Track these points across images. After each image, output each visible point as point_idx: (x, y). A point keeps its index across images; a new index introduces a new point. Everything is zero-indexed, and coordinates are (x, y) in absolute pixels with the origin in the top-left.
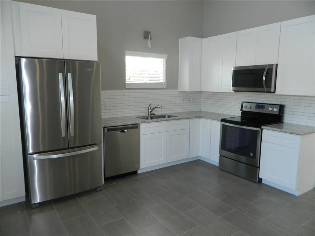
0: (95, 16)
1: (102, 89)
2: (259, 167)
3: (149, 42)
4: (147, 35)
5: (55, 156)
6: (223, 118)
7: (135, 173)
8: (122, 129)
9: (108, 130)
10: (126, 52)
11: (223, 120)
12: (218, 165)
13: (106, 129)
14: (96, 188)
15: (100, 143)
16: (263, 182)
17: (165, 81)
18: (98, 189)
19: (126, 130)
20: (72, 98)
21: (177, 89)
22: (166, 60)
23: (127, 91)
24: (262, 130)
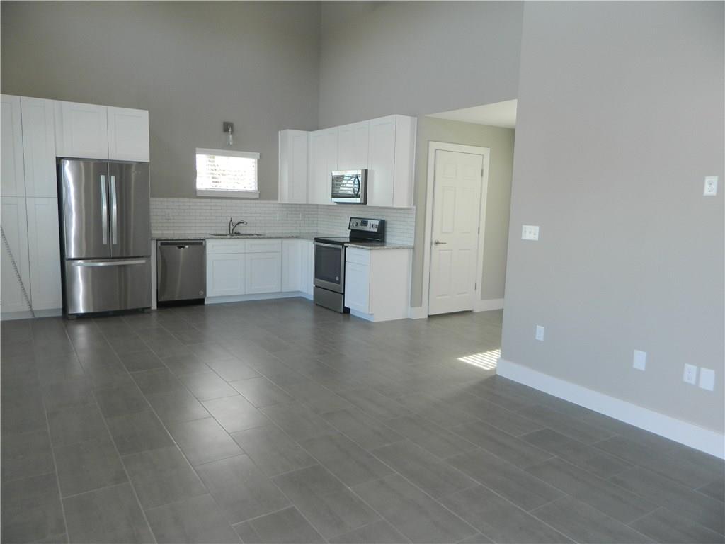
0: (147, 112)
1: (152, 196)
2: (344, 294)
3: (230, 136)
4: (227, 127)
5: (101, 264)
6: (319, 236)
7: (200, 302)
8: (181, 244)
9: (162, 244)
10: (197, 149)
11: (317, 240)
12: (312, 299)
13: (159, 242)
14: (143, 309)
15: (149, 257)
16: (351, 313)
17: (257, 189)
18: (146, 310)
19: (187, 247)
20: (115, 207)
21: (277, 200)
22: (258, 160)
23: (198, 200)
24: (346, 247)
